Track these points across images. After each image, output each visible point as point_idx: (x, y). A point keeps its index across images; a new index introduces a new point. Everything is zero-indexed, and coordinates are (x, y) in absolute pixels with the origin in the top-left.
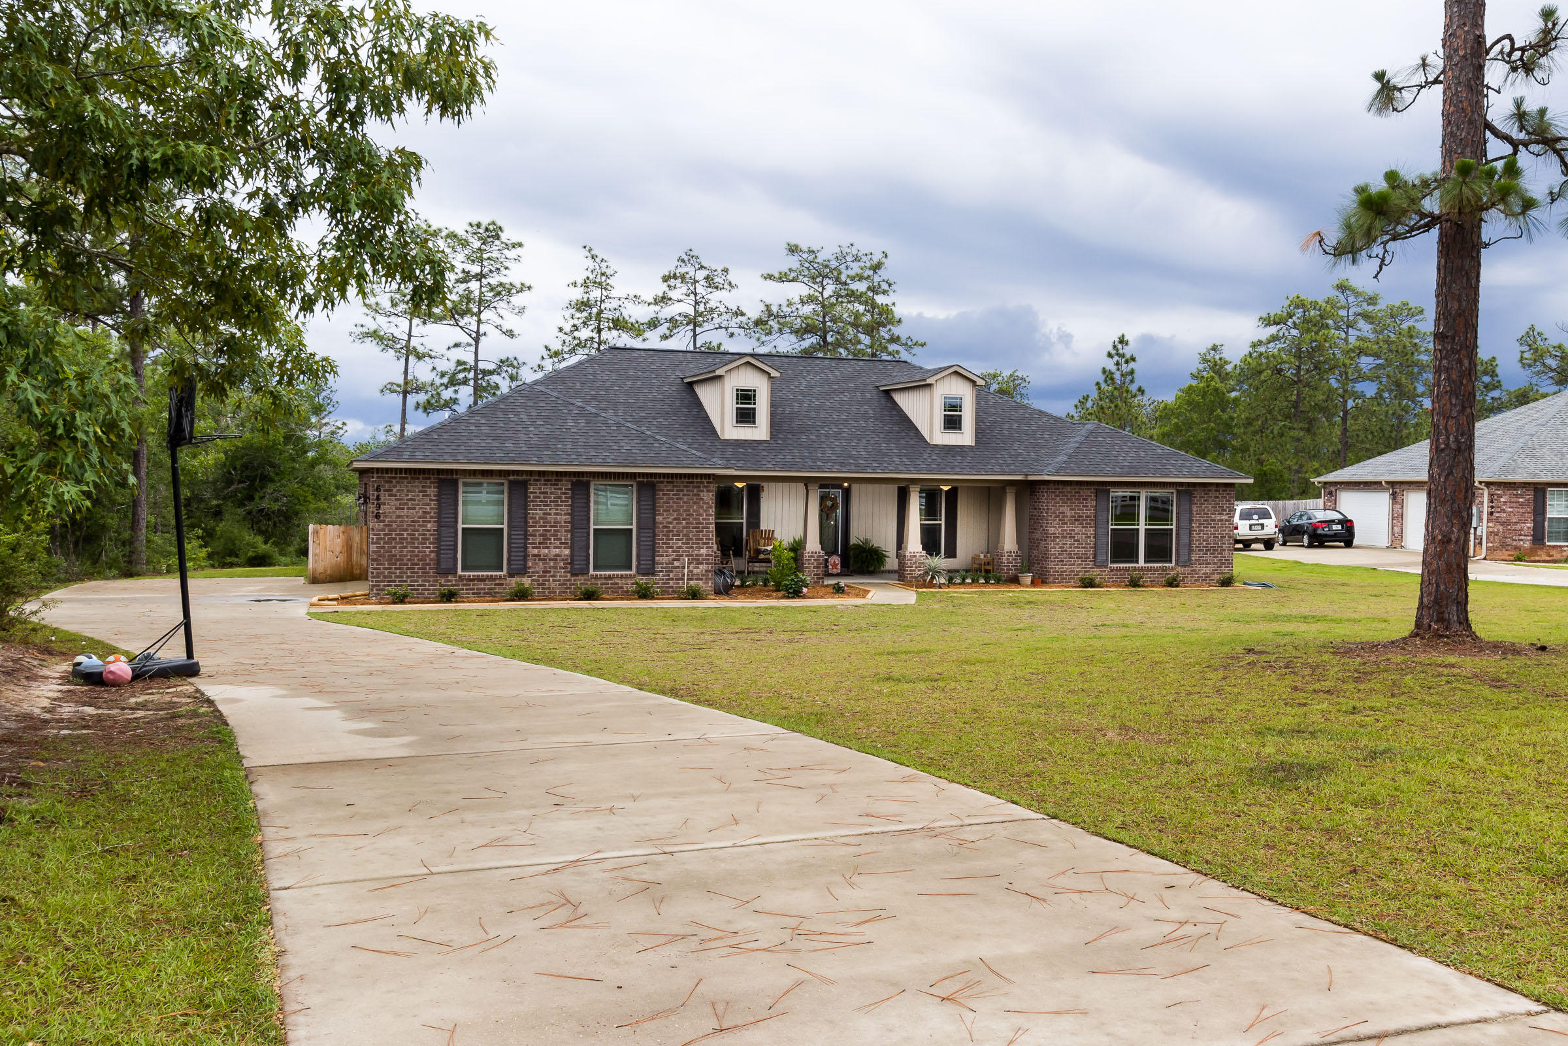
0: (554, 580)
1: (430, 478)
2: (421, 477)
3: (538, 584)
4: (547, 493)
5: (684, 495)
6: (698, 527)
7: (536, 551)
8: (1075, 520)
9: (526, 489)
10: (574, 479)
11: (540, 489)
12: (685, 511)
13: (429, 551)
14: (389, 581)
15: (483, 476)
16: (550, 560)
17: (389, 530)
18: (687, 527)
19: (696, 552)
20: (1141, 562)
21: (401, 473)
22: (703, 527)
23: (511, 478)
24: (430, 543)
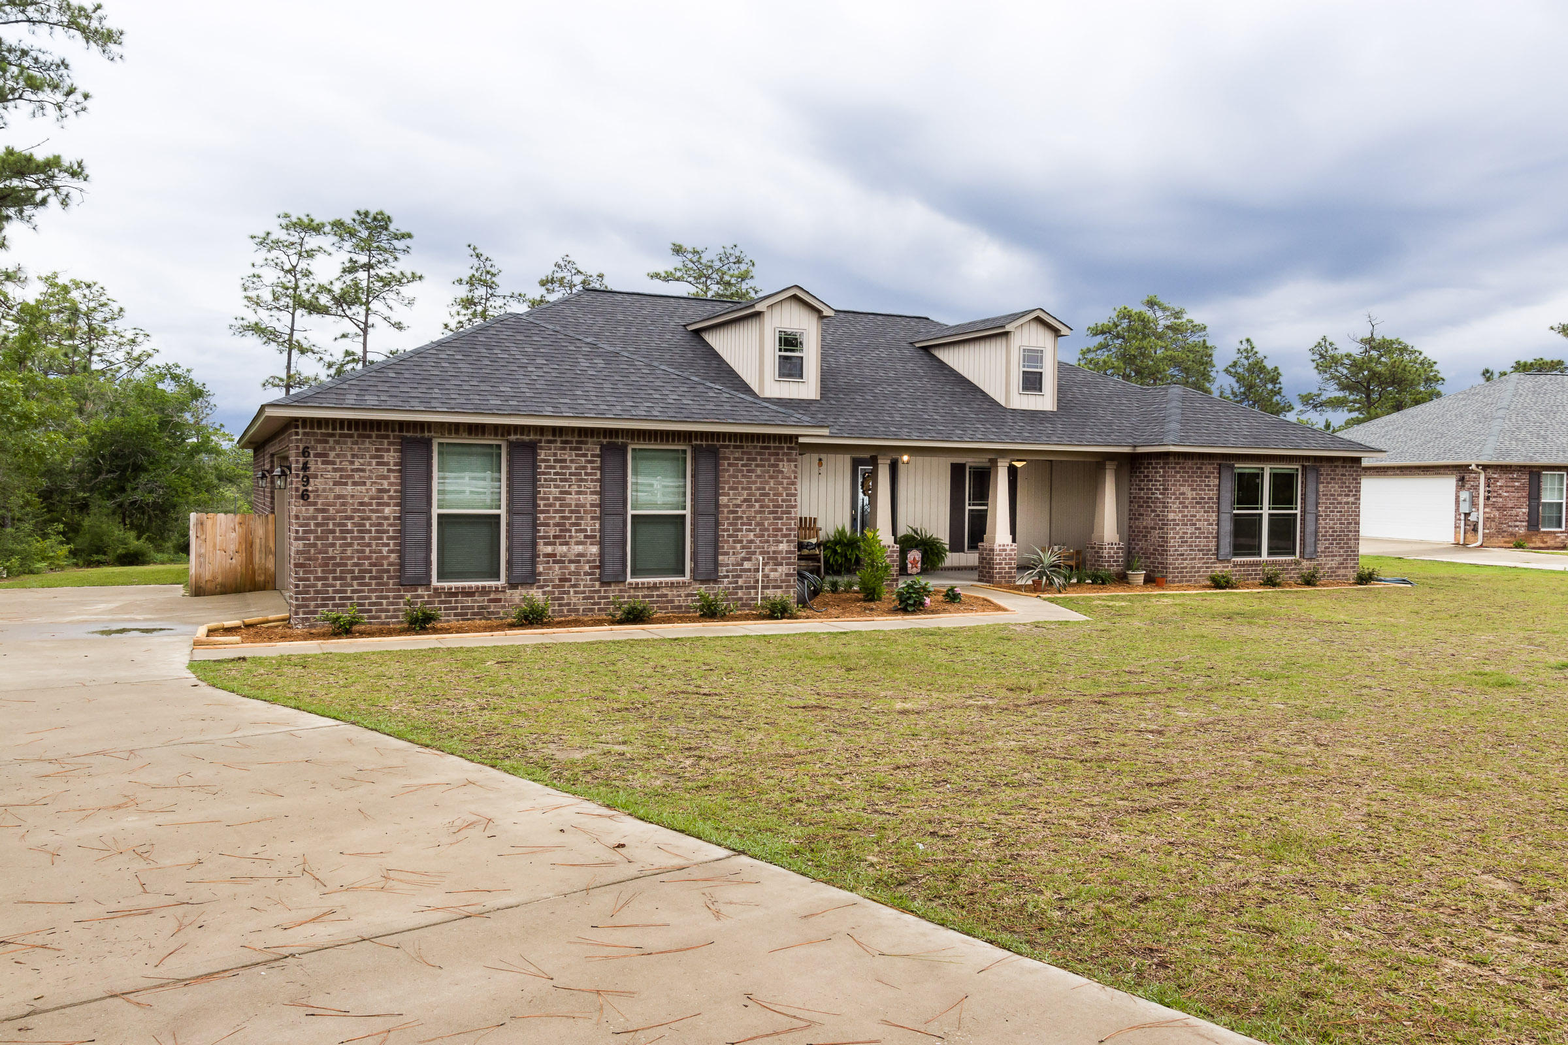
0: (576, 592)
1: (387, 437)
2: (374, 434)
3: (554, 599)
4: (565, 461)
5: (757, 466)
6: (776, 512)
7: (549, 549)
8: (1197, 503)
9: (535, 454)
10: (605, 441)
11: (555, 454)
12: (759, 489)
13: (388, 552)
14: (323, 599)
15: (470, 433)
16: (571, 562)
17: (324, 518)
18: (760, 512)
19: (773, 548)
20: (1264, 556)
21: (342, 428)
22: (783, 513)
23: (513, 437)
24: (389, 538)
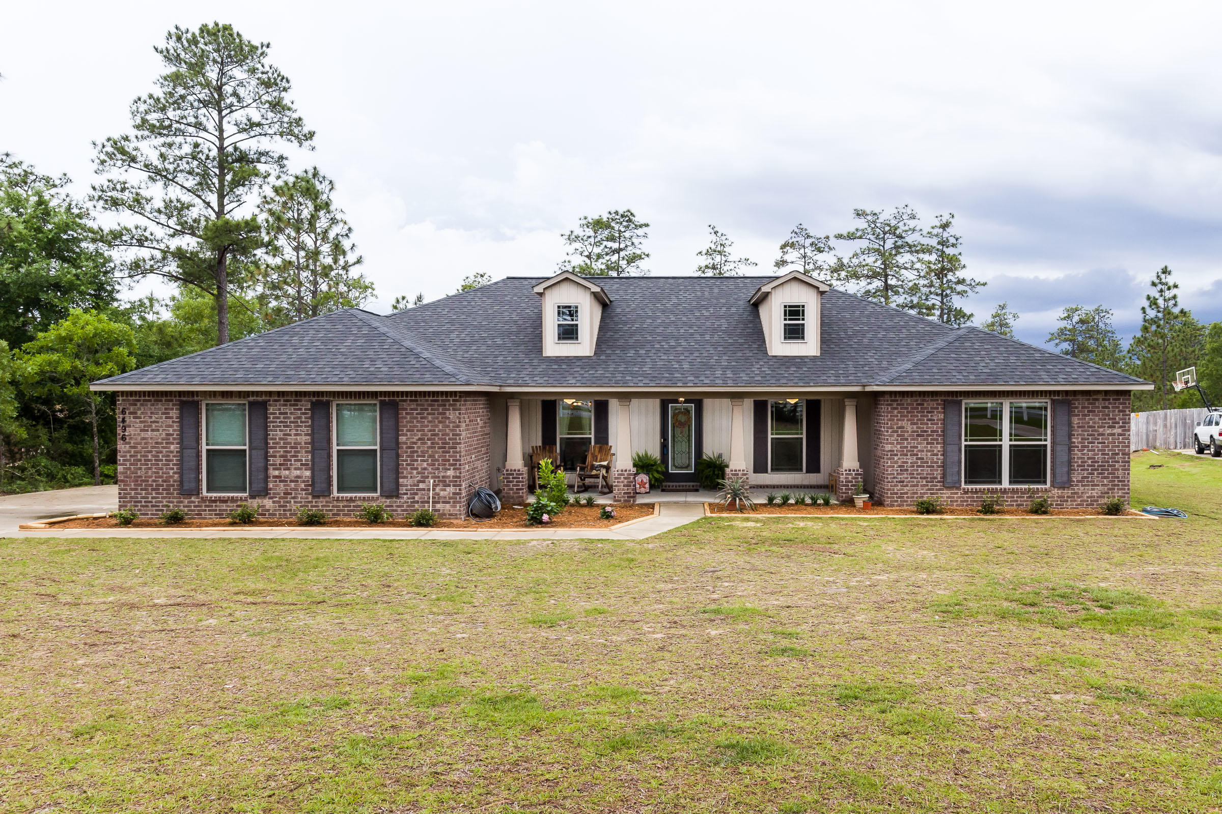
0: (295, 502)
1: (172, 401)
2: (164, 399)
3: (280, 506)
4: (286, 413)
5: (428, 414)
6: (445, 448)
7: (277, 473)
8: (918, 436)
9: (267, 409)
10: (314, 399)
11: (280, 409)
12: (430, 431)
13: (173, 473)
14: (135, 502)
15: (223, 397)
16: (291, 481)
17: (135, 452)
18: (432, 448)
19: (442, 474)
20: (1006, 483)
21: (144, 396)
22: (450, 448)
23: (251, 399)
24: (174, 465)
